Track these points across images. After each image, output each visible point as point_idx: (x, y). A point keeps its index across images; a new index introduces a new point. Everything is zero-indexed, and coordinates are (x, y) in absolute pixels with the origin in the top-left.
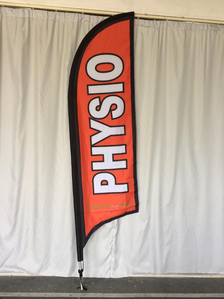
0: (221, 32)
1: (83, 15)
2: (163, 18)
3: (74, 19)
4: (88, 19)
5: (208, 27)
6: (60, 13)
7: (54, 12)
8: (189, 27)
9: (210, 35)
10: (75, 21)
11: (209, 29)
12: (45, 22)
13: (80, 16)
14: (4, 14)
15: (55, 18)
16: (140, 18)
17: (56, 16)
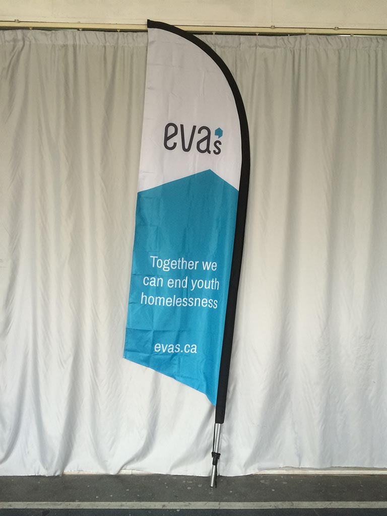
2: (302, 31)
5: (378, 42)
6: (125, 34)
8: (345, 44)
11: (380, 46)
12: (102, 50)
14: (33, 41)
15: (117, 43)
16: (261, 34)
17: (118, 39)
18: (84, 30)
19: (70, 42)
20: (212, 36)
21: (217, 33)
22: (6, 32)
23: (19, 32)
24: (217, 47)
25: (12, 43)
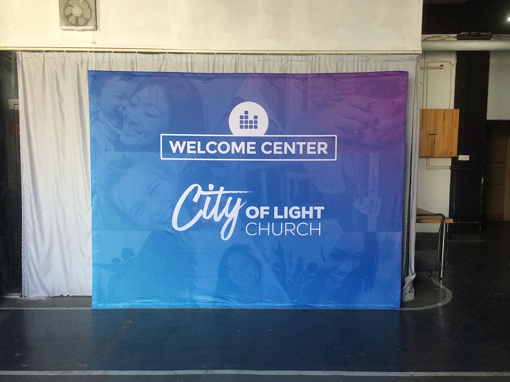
0: (372, 61)
1: (240, 56)
2: (316, 52)
3: (232, 60)
4: (245, 59)
5: (358, 58)
6: (220, 55)
7: (214, 55)
8: (340, 58)
9: (361, 65)
10: (233, 61)
11: (360, 60)
12: (206, 64)
13: (237, 57)
14: (169, 60)
15: (215, 60)
16: (294, 54)
17: (215, 58)
18: (196, 53)
19: (189, 60)
20: (268, 56)
21: (270, 54)
22: (155, 55)
23: (161, 55)
24: (270, 61)
25: (157, 61)
